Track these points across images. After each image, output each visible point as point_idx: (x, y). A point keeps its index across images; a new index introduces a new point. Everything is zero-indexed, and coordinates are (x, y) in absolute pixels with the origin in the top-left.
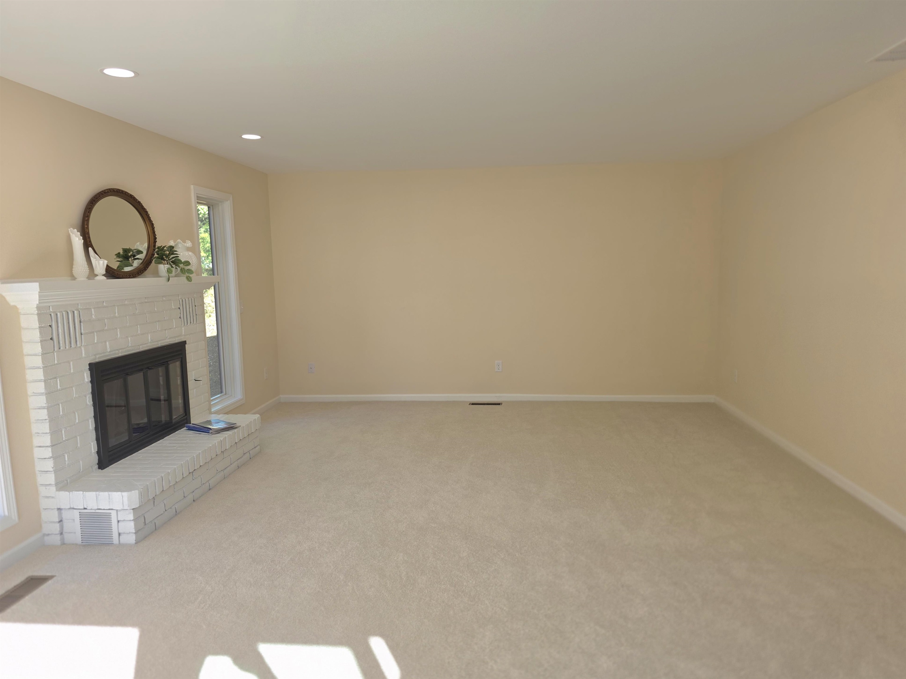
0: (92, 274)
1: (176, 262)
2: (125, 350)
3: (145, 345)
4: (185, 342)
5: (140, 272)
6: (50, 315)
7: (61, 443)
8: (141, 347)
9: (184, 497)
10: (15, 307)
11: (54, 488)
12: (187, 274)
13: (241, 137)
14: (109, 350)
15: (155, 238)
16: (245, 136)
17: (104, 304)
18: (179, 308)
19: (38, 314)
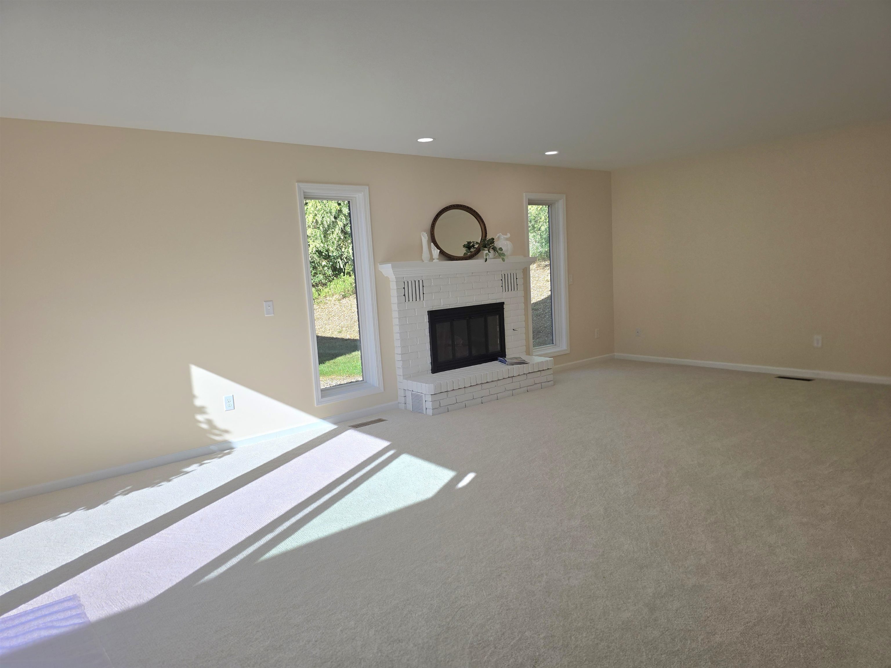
0: (432, 259)
1: (494, 249)
2: (454, 305)
3: (471, 303)
4: (504, 303)
5: (471, 257)
6: (404, 282)
7: (407, 353)
8: (467, 304)
9: (473, 398)
10: (387, 277)
11: (402, 377)
12: (502, 257)
13: (544, 154)
14: (442, 304)
15: (486, 234)
16: (547, 153)
17: (441, 276)
18: (502, 280)
19: (396, 282)
